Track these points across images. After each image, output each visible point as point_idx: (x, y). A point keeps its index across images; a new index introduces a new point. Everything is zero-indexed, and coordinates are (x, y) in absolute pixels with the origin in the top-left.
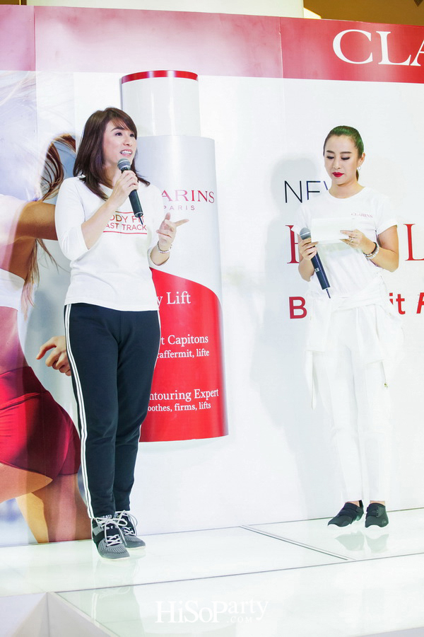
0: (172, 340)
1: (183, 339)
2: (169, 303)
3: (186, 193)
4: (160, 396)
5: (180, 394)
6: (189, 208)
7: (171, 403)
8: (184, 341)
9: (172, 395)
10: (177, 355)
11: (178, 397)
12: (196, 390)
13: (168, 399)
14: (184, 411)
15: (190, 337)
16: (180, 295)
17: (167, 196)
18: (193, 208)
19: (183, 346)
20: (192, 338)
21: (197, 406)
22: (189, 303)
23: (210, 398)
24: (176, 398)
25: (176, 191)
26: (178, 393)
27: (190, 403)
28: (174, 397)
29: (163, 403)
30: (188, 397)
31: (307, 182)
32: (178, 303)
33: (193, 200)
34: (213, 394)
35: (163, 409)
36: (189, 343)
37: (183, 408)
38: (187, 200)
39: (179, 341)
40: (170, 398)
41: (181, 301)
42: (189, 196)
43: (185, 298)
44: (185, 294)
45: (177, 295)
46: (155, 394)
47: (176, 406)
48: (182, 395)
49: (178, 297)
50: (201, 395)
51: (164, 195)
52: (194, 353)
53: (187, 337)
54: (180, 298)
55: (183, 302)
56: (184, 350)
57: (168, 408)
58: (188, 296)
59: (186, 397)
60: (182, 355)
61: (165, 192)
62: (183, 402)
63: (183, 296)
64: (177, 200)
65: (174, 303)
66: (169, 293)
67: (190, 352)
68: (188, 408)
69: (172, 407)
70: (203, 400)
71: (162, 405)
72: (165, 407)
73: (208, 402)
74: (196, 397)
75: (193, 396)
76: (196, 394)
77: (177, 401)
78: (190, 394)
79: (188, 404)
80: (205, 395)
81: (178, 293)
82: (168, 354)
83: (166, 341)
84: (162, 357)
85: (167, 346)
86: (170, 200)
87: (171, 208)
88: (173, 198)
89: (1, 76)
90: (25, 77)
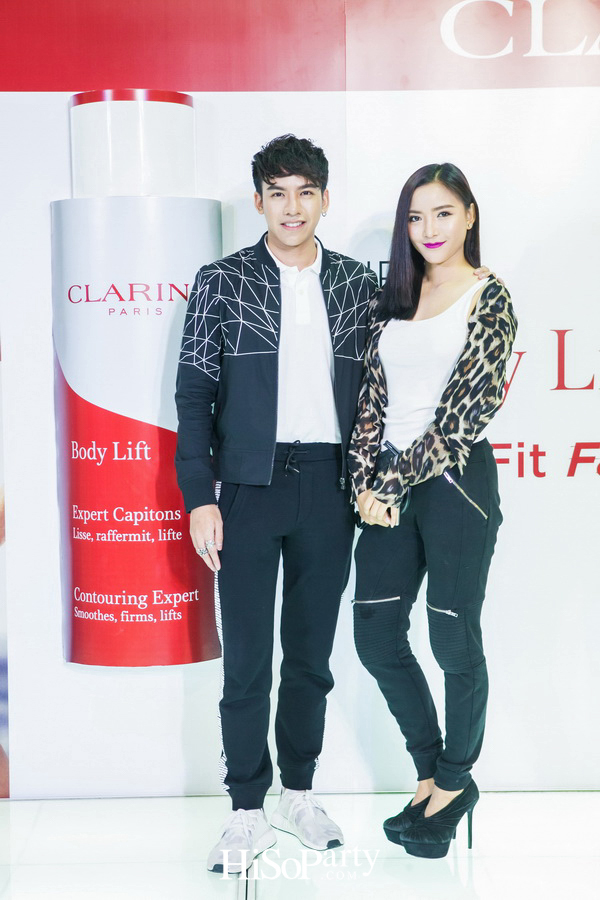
0: (120, 514)
1: (136, 513)
2: (116, 458)
3: (148, 288)
4: (101, 598)
5: (130, 597)
6: (153, 311)
7: (116, 610)
8: (139, 516)
9: (117, 597)
10: (127, 538)
11: (127, 602)
12: (155, 592)
13: (111, 602)
14: (134, 623)
15: (148, 510)
16: (133, 446)
17: (117, 292)
18: (159, 311)
19: (136, 524)
20: (151, 512)
21: (157, 616)
22: (146, 457)
23: (181, 604)
24: (124, 603)
25: (131, 286)
26: (126, 594)
27: (146, 612)
28: (120, 600)
29: (105, 609)
30: (141, 602)
31: (381, 263)
32: (130, 459)
33: (160, 299)
34: (186, 598)
35: (105, 617)
36: (147, 519)
37: (134, 618)
38: (148, 299)
39: (129, 517)
40: (114, 601)
41: (134, 455)
42: (153, 293)
43: (142, 452)
44: (142, 446)
45: (130, 446)
46: (94, 594)
47: (122, 615)
48: (133, 599)
49: (130, 449)
50: (165, 599)
51: (112, 291)
52: (155, 535)
53: (143, 511)
54: (134, 453)
55: (138, 458)
56: (137, 530)
57: (112, 615)
58: (146, 448)
59: (138, 602)
60: (134, 537)
61: (113, 286)
62: (133, 610)
63: (138, 448)
64: (132, 299)
65: (124, 458)
66: (116, 444)
67: (148, 534)
68: (140, 618)
69: (118, 616)
70: (169, 607)
71: (103, 613)
72: (107, 615)
73: (177, 610)
74: (155, 603)
75: (150, 600)
76: (155, 597)
77: (125, 608)
78: (145, 597)
79: (141, 612)
80: (172, 599)
81: (130, 443)
82: (113, 536)
83: (110, 516)
84: (104, 539)
85: (112, 524)
86: (121, 299)
87: (123, 312)
88: (126, 295)
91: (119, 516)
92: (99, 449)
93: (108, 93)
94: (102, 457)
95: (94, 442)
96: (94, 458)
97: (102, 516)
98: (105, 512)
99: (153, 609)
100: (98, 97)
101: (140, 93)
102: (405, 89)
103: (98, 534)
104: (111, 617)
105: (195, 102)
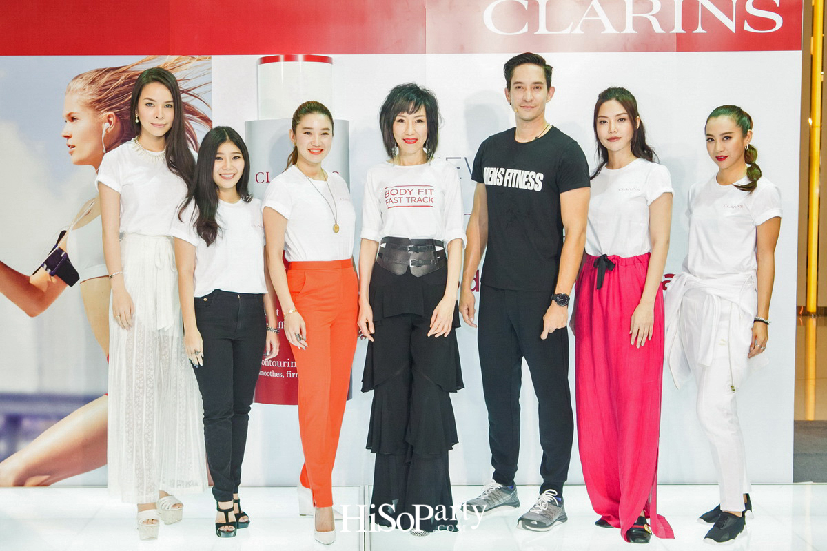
4: (274, 363)
7: (283, 370)
9: (284, 362)
11: (290, 365)
28: (286, 364)
29: (277, 369)
37: (295, 376)
40: (282, 365)
47: (287, 373)
57: (281, 374)
69: (285, 375)
71: (275, 371)
72: (278, 374)
77: (289, 369)
89: (142, 62)
90: (165, 62)
93: (282, 57)
100: (275, 59)
101: (300, 57)
102: (461, 53)
105: (334, 61)
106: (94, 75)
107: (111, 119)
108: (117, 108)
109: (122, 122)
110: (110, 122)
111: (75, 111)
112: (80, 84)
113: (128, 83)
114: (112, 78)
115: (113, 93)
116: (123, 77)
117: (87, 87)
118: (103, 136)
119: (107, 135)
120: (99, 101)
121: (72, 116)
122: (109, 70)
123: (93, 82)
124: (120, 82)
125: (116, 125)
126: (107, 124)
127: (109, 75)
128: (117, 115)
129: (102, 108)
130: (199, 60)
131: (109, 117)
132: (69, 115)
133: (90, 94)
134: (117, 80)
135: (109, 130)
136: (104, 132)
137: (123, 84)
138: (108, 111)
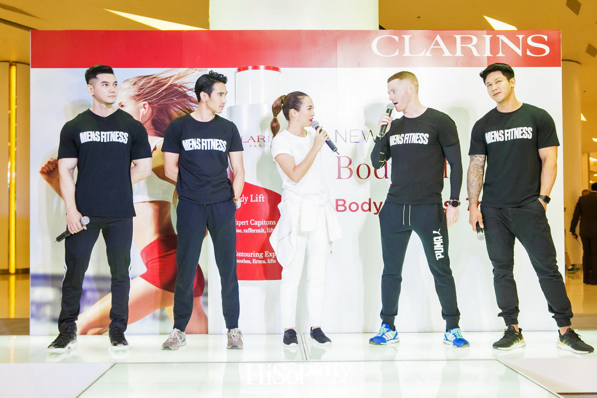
0: (253, 222)
1: (259, 222)
2: (252, 201)
3: (264, 137)
4: (244, 254)
5: (256, 254)
6: (266, 145)
7: (251, 259)
8: (260, 223)
9: (251, 254)
10: (255, 231)
12: (266, 252)
13: (249, 256)
14: (258, 264)
16: (258, 196)
17: (253, 139)
19: (259, 226)
20: (265, 221)
21: (266, 261)
22: (263, 201)
24: (254, 256)
25: (258, 136)
28: (253, 255)
29: (247, 258)
30: (261, 256)
31: (351, 130)
32: (257, 201)
33: (269, 141)
37: (258, 262)
38: (264, 141)
39: (256, 223)
41: (258, 200)
42: (266, 139)
43: (261, 199)
44: (261, 196)
46: (242, 253)
47: (253, 261)
49: (257, 198)
50: (269, 255)
51: (251, 138)
52: (266, 230)
53: (261, 221)
55: (260, 201)
56: (259, 228)
57: (249, 261)
58: (263, 197)
59: (259, 256)
60: (258, 231)
62: (257, 259)
63: (260, 197)
64: (258, 141)
65: (254, 201)
66: (252, 195)
67: (263, 230)
68: (260, 262)
69: (251, 261)
70: (271, 258)
71: (246, 260)
72: (247, 261)
73: (274, 259)
74: (266, 256)
75: (264, 255)
76: (266, 254)
77: (255, 258)
78: (262, 254)
79: (261, 259)
80: (272, 255)
81: (257, 195)
82: (250, 230)
83: (249, 223)
84: (246, 232)
85: (250, 226)
86: (254, 141)
87: (255, 146)
88: (256, 140)
89: (165, 72)
90: (179, 72)
91: (252, 223)
92: (245, 198)
93: (250, 67)
94: (246, 201)
95: (243, 195)
96: (243, 201)
97: (246, 223)
98: (247, 221)
99: (265, 259)
100: (246, 69)
101: (262, 67)
103: (244, 230)
104: (249, 262)
106: (136, 80)
107: (146, 106)
108: (149, 99)
109: (152, 108)
110: (145, 108)
111: (123, 101)
112: (127, 85)
113: (157, 84)
114: (146, 81)
115: (147, 91)
116: (153, 81)
117: (131, 87)
118: (140, 116)
119: (143, 116)
120: (138, 95)
121: (122, 104)
122: (145, 77)
123: (135, 84)
124: (151, 84)
125: (149, 110)
126: (144, 109)
127: (145, 79)
128: (149, 104)
129: (140, 99)
130: (199, 71)
131: (144, 105)
132: (120, 104)
133: (133, 91)
134: (150, 82)
135: (144, 113)
136: (141, 114)
137: (153, 85)
138: (144, 101)
